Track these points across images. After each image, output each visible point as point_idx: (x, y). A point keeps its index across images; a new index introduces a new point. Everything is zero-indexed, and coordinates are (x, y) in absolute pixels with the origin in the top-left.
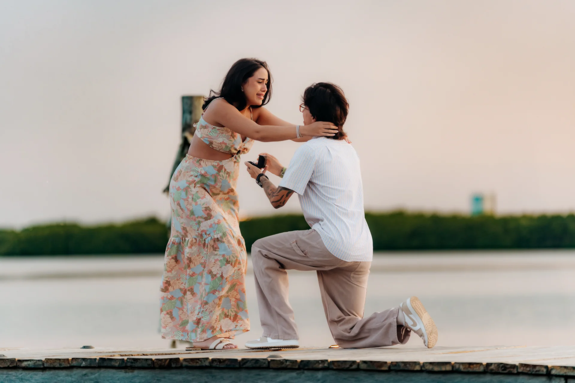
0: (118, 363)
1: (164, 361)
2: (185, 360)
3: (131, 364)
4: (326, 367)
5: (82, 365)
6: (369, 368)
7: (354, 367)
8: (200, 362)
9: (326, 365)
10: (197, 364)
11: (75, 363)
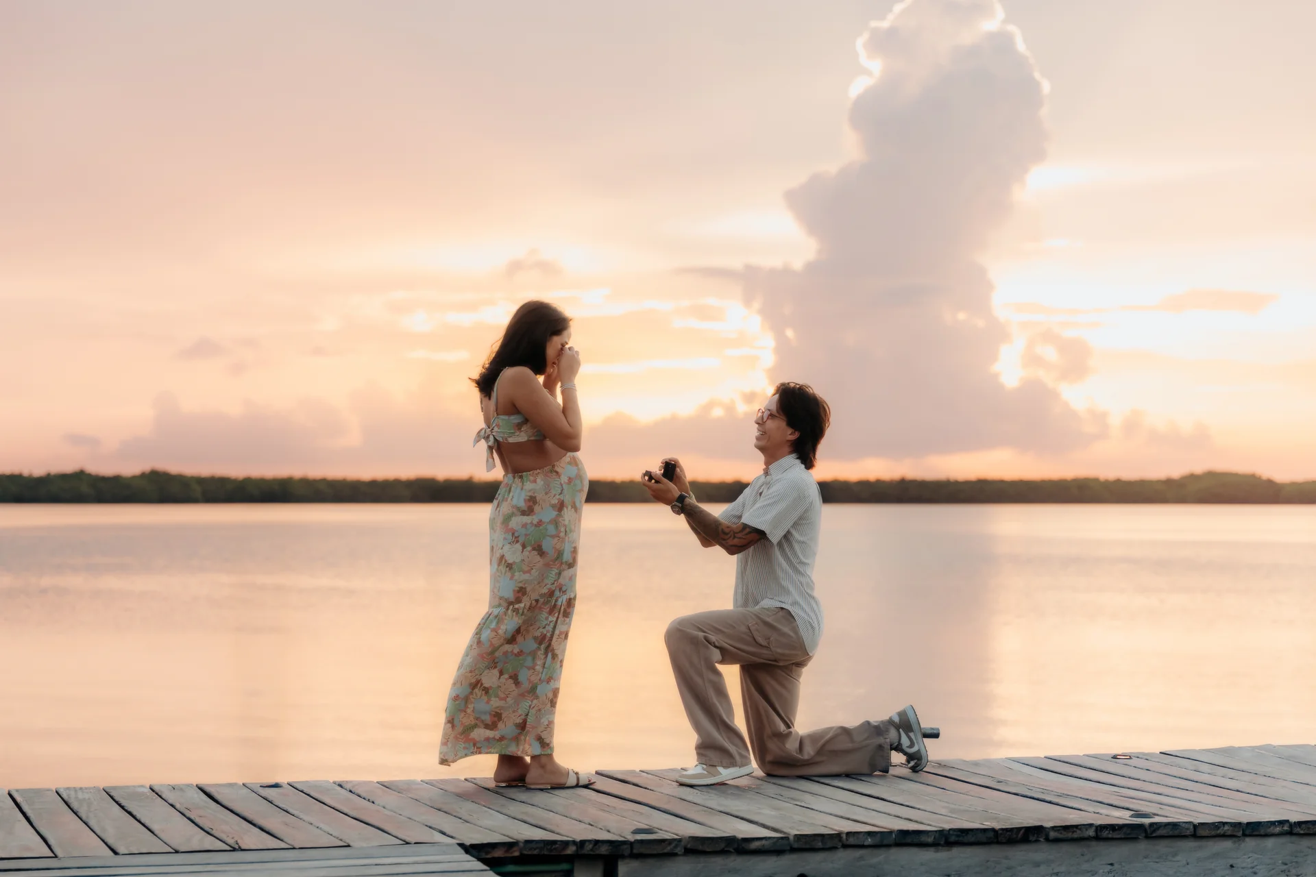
0: (933, 837)
1: (1015, 830)
2: (1053, 828)
3: (957, 839)
4: (1286, 830)
5: (866, 843)
8: (1078, 831)
9: (1286, 828)
11: (852, 841)
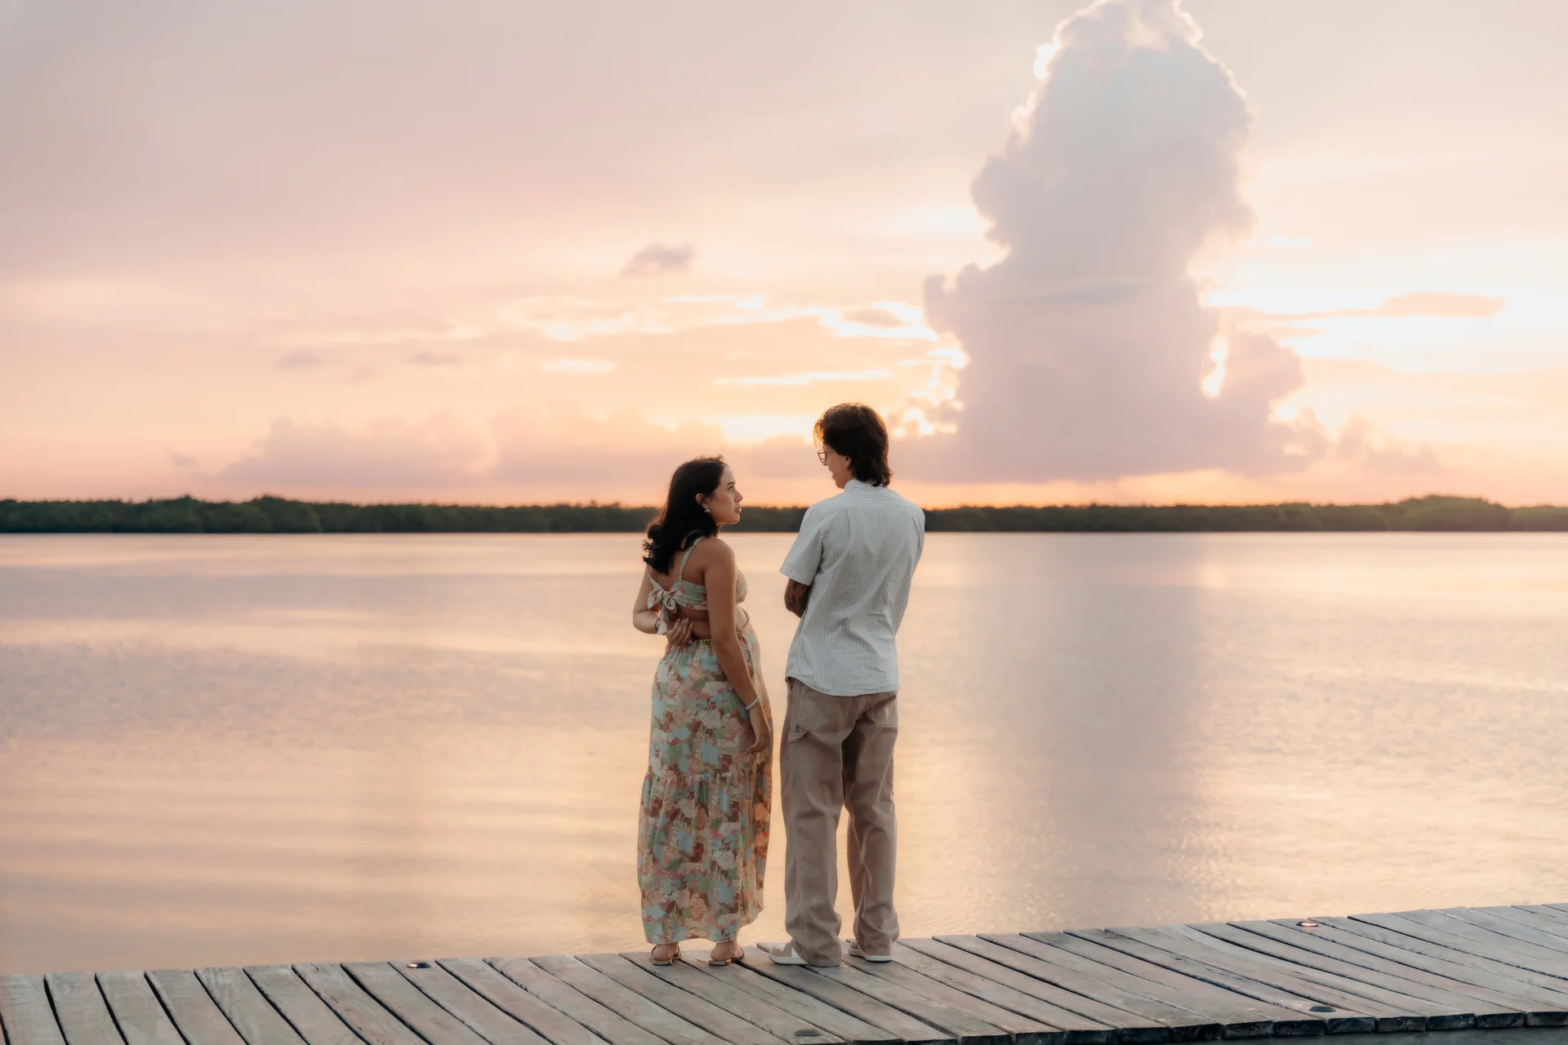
0: (1106, 1038)
1: (1191, 1029)
3: (1130, 1039)
4: (1471, 1025)
6: (1542, 1024)
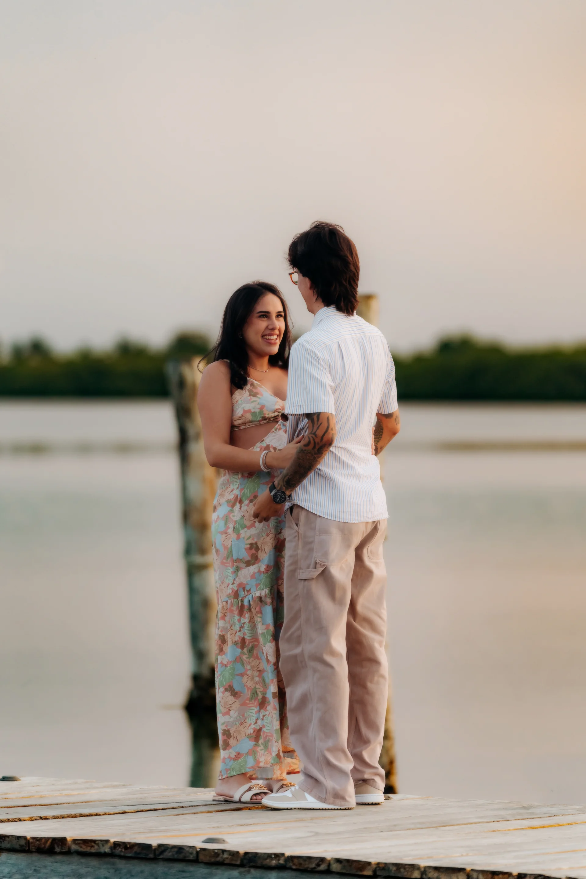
1: (44, 840)
2: (75, 841)
7: (323, 867)
8: (96, 846)
9: (282, 861)
10: (93, 848)
